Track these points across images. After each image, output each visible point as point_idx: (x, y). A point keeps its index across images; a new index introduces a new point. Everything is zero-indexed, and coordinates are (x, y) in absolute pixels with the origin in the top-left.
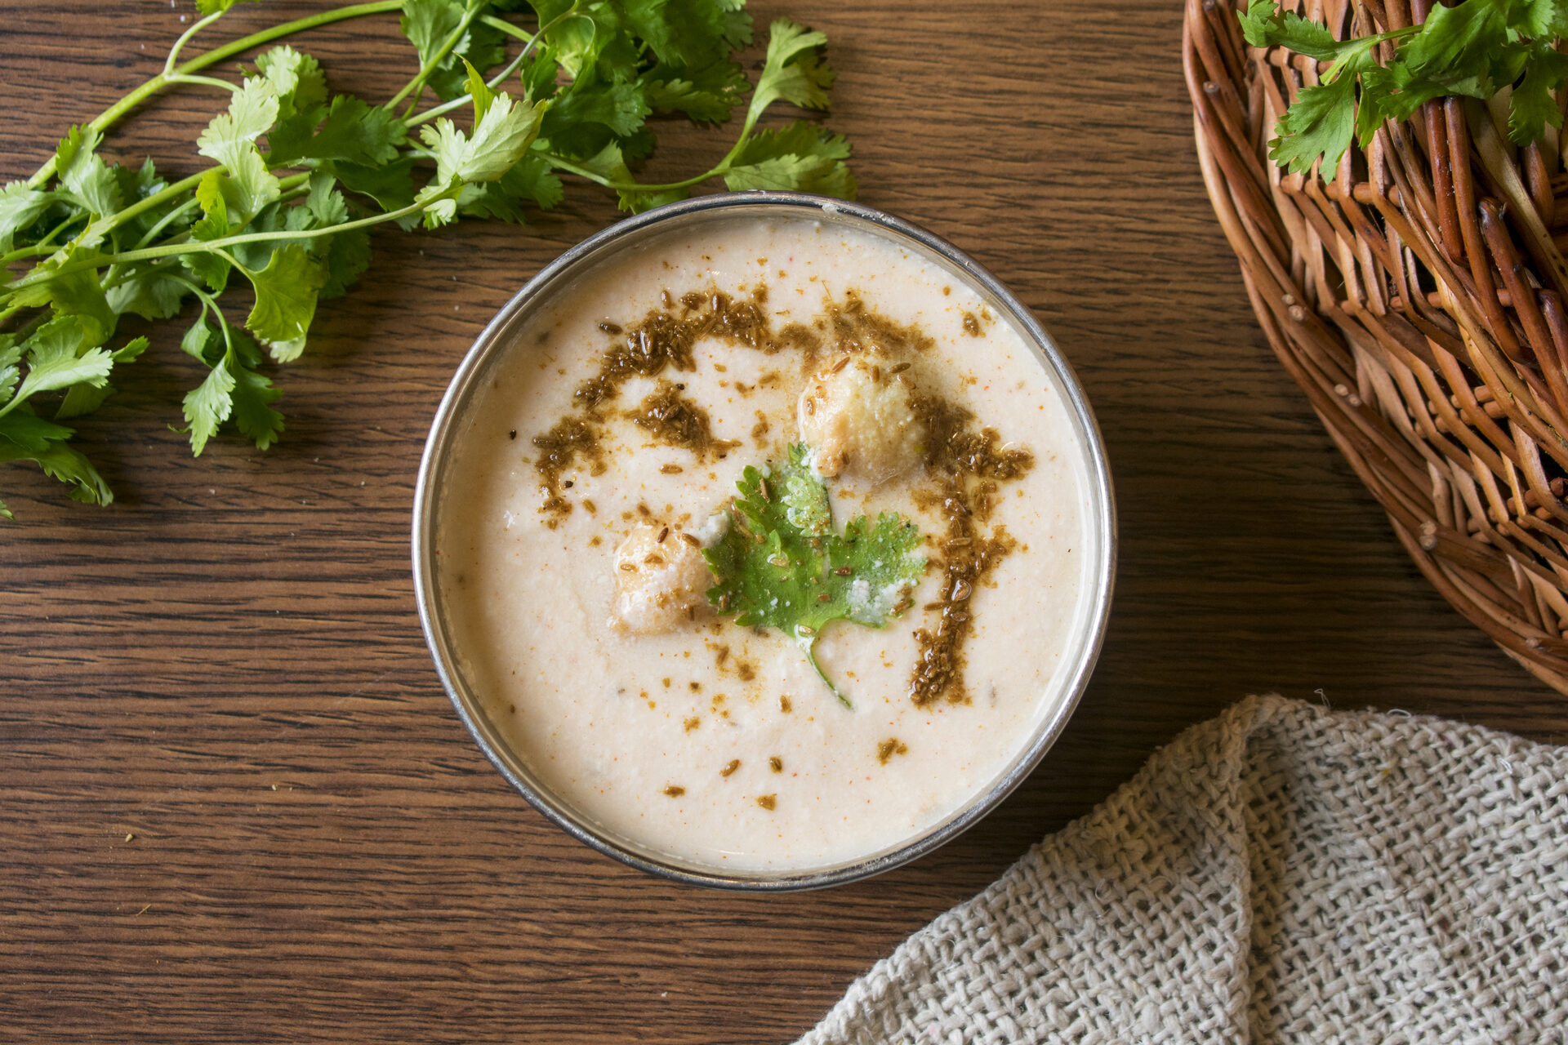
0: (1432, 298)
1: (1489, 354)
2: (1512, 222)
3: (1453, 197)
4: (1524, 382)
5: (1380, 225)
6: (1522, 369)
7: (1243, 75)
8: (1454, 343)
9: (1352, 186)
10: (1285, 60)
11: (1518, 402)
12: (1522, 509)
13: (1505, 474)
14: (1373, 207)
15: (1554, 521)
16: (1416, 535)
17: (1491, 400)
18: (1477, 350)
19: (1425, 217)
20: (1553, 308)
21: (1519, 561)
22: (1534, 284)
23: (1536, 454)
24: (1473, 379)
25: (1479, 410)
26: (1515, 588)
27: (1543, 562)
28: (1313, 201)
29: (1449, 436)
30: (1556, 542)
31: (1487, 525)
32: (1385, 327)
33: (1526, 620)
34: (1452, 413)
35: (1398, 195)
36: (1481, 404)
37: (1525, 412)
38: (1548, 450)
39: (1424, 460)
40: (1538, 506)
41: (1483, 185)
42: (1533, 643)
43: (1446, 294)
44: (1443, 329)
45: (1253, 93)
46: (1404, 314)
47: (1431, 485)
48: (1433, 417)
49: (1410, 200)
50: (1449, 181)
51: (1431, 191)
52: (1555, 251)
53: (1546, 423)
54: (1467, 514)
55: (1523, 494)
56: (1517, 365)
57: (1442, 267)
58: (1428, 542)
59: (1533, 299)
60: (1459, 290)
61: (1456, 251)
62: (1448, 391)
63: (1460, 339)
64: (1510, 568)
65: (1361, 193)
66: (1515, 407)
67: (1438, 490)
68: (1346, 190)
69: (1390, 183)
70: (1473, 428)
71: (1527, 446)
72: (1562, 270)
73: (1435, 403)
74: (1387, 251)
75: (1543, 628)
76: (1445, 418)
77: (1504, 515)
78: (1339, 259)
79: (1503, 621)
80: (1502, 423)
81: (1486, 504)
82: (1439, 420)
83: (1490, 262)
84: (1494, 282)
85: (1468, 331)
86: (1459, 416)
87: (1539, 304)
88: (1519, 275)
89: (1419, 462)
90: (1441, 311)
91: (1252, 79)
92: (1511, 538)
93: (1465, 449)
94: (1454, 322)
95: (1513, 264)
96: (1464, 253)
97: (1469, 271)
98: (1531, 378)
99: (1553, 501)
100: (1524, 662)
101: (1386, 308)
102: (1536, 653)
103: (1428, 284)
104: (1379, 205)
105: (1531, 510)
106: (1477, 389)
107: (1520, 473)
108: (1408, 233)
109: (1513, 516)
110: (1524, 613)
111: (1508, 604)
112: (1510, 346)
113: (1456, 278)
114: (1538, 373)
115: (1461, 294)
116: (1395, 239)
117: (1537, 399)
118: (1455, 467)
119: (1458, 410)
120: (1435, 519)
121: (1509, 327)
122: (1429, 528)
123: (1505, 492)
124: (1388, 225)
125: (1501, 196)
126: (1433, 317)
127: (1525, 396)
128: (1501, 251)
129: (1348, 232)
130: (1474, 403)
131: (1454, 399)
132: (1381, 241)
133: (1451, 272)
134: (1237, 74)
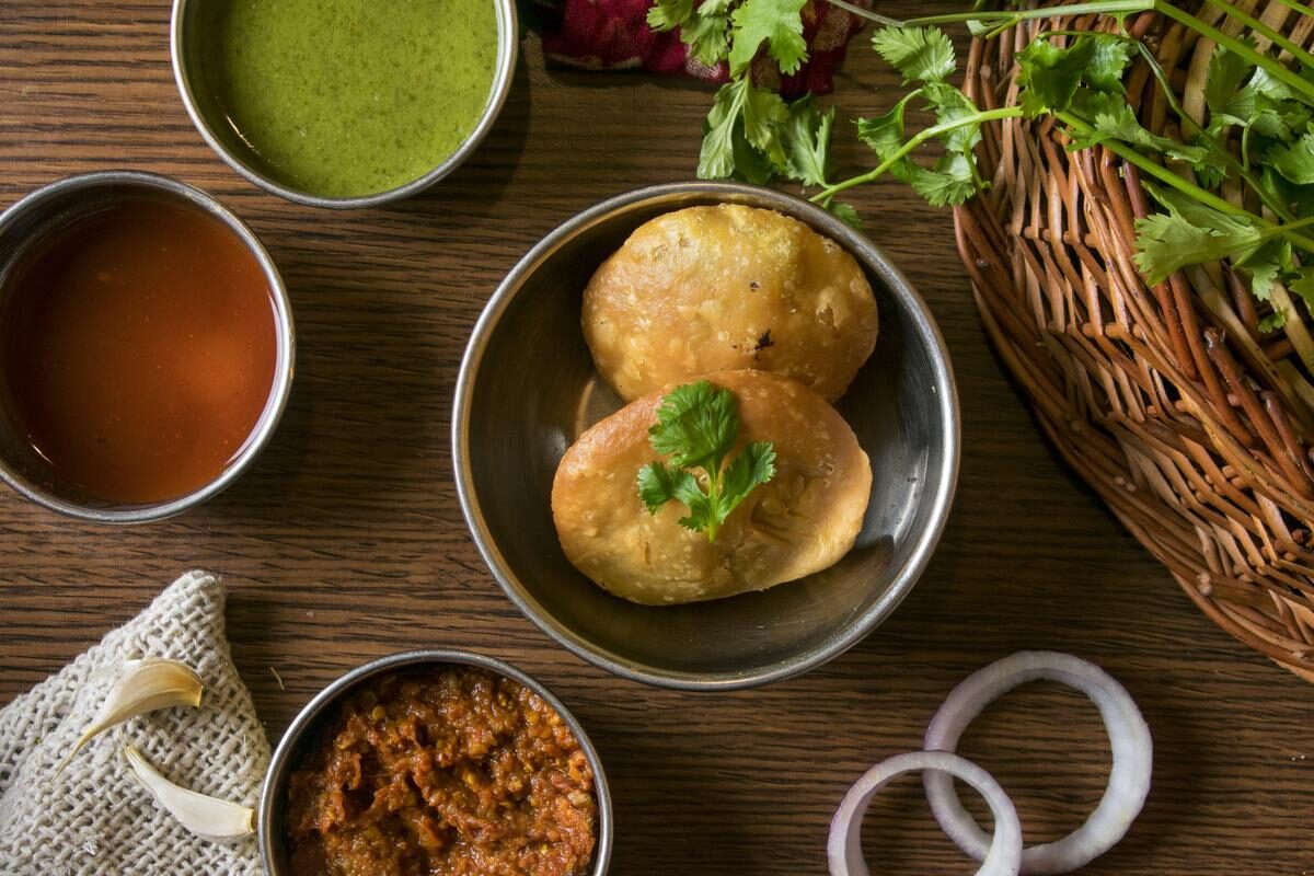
0: (1178, 404)
1: (1230, 444)
2: (1231, 345)
3: (1183, 331)
4: (1259, 461)
5: (1131, 354)
6: (1258, 454)
7: (1005, 247)
8: (1201, 437)
9: (1104, 326)
10: (1037, 235)
11: (1258, 477)
12: (1273, 555)
13: (1257, 529)
14: (1122, 341)
15: (1298, 561)
16: (1195, 584)
17: (1237, 476)
18: (1219, 441)
19: (1164, 347)
20: (1273, 403)
21: (1278, 593)
22: (1255, 387)
23: (1277, 513)
24: (1220, 462)
25: (1228, 485)
26: (1278, 614)
27: (1297, 592)
28: (1074, 339)
29: (1208, 505)
30: (1305, 577)
31: (1249, 569)
32: (1146, 430)
33: (1290, 637)
34: (1208, 489)
35: (1140, 330)
36: (1229, 480)
37: (1264, 483)
38: (1286, 509)
39: (1192, 524)
40: (1285, 552)
41: (1205, 318)
42: (1298, 655)
43: (1188, 401)
44: (1191, 428)
45: (1015, 260)
46: (1158, 418)
47: (1201, 543)
48: (1194, 492)
49: (1151, 336)
50: (1178, 320)
51: (1165, 327)
52: (1266, 359)
53: (1282, 491)
54: (1232, 562)
55: (1273, 543)
56: (1252, 451)
57: (1183, 383)
58: (1206, 589)
59: (1257, 402)
60: (1199, 399)
61: (1192, 372)
62: (1202, 473)
63: (1206, 434)
64: (1272, 599)
65: (1112, 330)
66: (1256, 480)
67: (1206, 546)
68: (1100, 331)
69: (1132, 322)
70: (1225, 498)
71: (1270, 509)
72: (1275, 373)
73: (1193, 482)
74: (1139, 373)
75: (1305, 642)
76: (1203, 493)
77: (1261, 562)
78: (1101, 380)
79: (1274, 641)
80: (1248, 492)
81: (1244, 553)
82: (1198, 494)
83: (1219, 376)
84: (1225, 391)
85: (1210, 426)
86: (1214, 490)
87: (1262, 403)
88: (1243, 383)
89: (1189, 528)
90: (1187, 414)
91: (1012, 251)
92: (1268, 577)
93: (1223, 514)
94: (1200, 422)
95: (1238, 377)
96: (1197, 372)
97: (1204, 384)
98: (1264, 459)
99: (1297, 548)
100: (1294, 669)
101: (1145, 416)
102: (1303, 662)
103: (1174, 395)
104: (1127, 340)
105: (1281, 554)
106: (1224, 469)
107: (1267, 528)
108: (1152, 359)
109: (1268, 561)
110: (1288, 632)
111: (1274, 626)
112: (1244, 437)
113: (1195, 389)
114: (1269, 454)
115: (1201, 401)
116: (1145, 364)
117: (1273, 474)
118: (1216, 527)
119: (1211, 486)
120: (1208, 569)
121: (1241, 423)
122: (1205, 578)
123: (1258, 543)
124: (1136, 355)
125: (1220, 326)
126: (1182, 419)
127: (1262, 472)
128: (1227, 368)
129: (1105, 361)
130: (1223, 480)
131: (1207, 477)
132: (1134, 366)
133: (1191, 386)
134: (1000, 249)
